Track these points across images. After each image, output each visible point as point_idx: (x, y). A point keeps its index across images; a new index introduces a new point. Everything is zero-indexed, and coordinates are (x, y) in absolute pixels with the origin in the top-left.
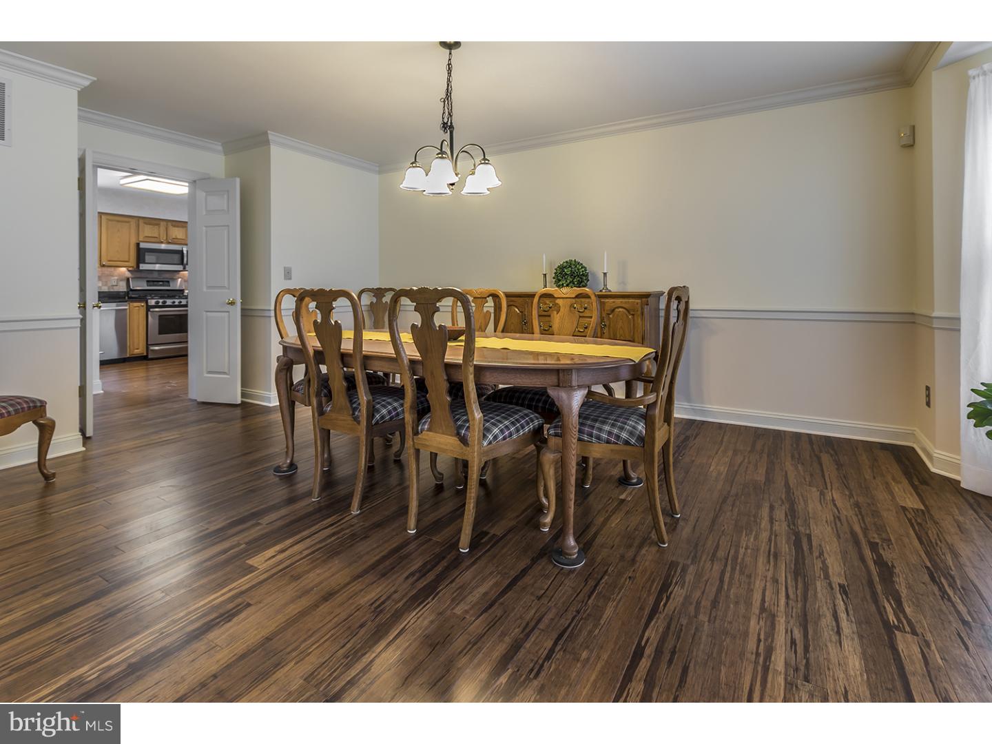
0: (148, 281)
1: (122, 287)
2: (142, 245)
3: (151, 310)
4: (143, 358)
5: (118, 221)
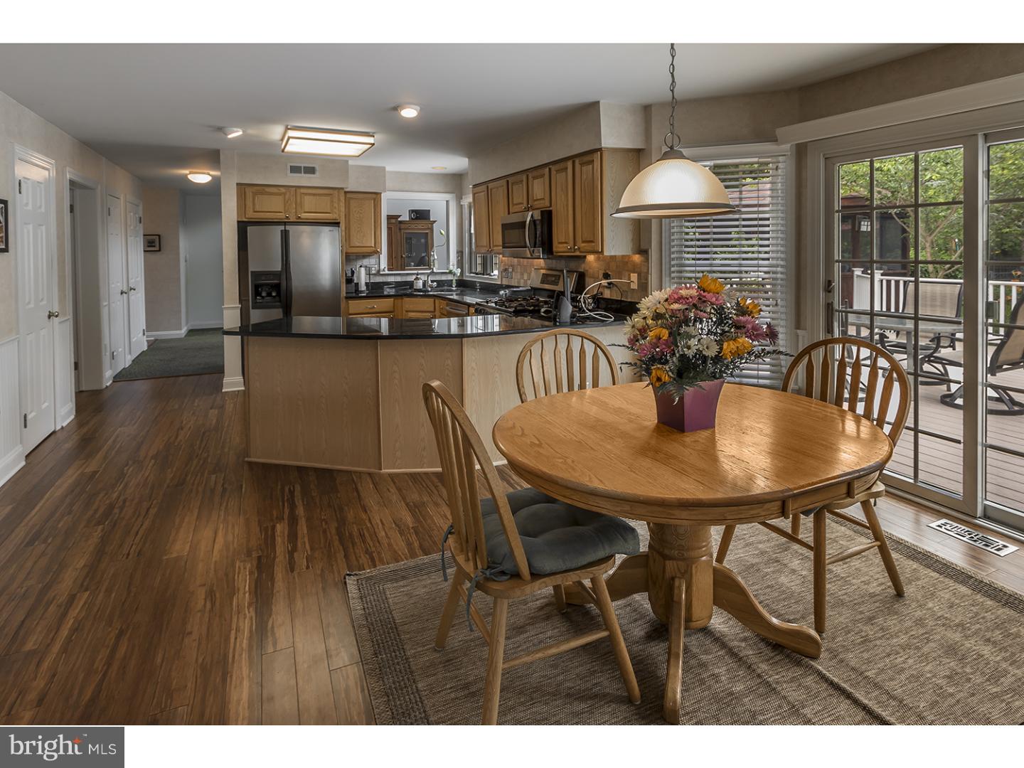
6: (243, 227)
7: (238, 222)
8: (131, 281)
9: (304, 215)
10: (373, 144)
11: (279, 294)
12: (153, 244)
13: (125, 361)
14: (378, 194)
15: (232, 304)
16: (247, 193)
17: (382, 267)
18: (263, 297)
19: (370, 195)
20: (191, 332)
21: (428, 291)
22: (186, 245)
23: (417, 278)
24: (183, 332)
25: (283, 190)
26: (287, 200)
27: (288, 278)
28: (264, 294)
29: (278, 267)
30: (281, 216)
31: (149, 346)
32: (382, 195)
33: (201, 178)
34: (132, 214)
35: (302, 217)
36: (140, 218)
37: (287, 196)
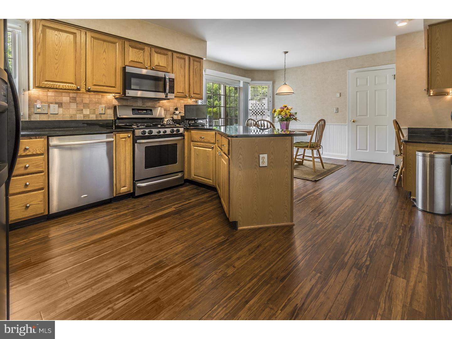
0: (133, 110)
1: (109, 116)
2: (128, 70)
3: (138, 141)
4: (131, 195)
5: (104, 41)
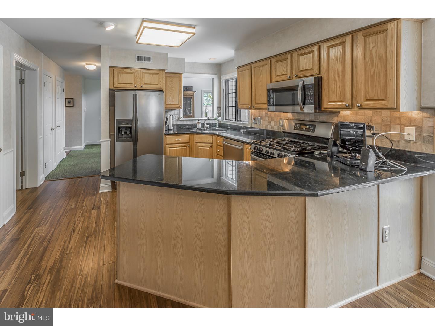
6: (112, 92)
7: (110, 90)
8: (57, 122)
9: (144, 86)
10: (194, 34)
11: (131, 133)
12: (70, 103)
13: (52, 166)
14: (181, 74)
15: (107, 139)
16: (115, 72)
17: (181, 116)
18: (122, 135)
19: (176, 75)
20: (87, 146)
21: (205, 130)
22: (85, 104)
23: (198, 122)
24: (83, 146)
25: (133, 71)
26: (135, 76)
27: (136, 123)
28: (123, 133)
29: (131, 117)
30: (132, 86)
31: (67, 155)
32: (183, 74)
33: (91, 66)
34: (59, 87)
35: (143, 87)
36: (64, 89)
37: (136, 74)
